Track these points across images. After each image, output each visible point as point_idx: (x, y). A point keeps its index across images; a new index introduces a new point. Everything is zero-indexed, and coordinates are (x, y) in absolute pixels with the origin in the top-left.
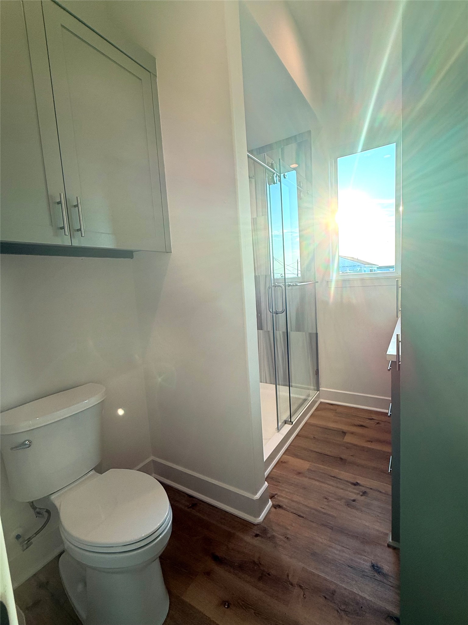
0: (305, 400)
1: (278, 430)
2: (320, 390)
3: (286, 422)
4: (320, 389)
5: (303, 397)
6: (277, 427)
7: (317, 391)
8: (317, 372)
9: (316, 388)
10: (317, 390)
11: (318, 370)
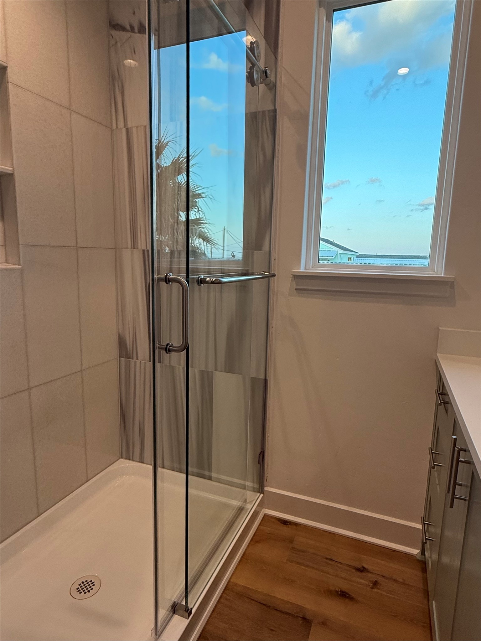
0: (241, 510)
1: (156, 634)
2: (265, 492)
3: (175, 609)
4: (266, 489)
5: (236, 503)
6: (152, 626)
7: (259, 494)
8: (261, 457)
9: (256, 486)
10: (259, 492)
11: (263, 453)
